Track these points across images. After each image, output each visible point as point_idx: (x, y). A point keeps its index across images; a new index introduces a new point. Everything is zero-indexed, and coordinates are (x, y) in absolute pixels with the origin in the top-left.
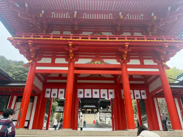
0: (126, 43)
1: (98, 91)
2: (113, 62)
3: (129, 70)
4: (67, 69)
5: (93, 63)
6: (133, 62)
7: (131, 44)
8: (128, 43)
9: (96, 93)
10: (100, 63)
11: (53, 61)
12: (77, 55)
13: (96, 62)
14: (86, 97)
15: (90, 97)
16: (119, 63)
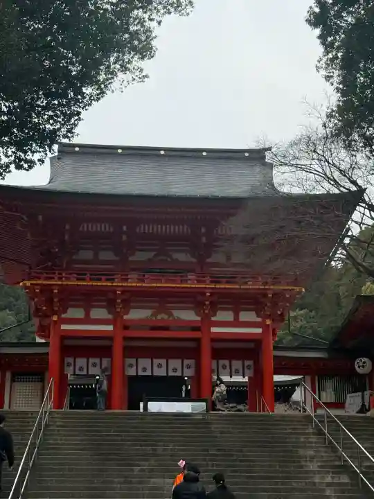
0: (207, 291)
1: (163, 362)
2: (189, 316)
3: (214, 330)
4: (110, 328)
5: (154, 318)
6: (222, 316)
7: (215, 291)
8: (210, 291)
9: (160, 366)
10: (166, 317)
11: (87, 314)
12: (128, 303)
13: (159, 317)
14: (141, 373)
15: (148, 373)
16: (199, 319)
